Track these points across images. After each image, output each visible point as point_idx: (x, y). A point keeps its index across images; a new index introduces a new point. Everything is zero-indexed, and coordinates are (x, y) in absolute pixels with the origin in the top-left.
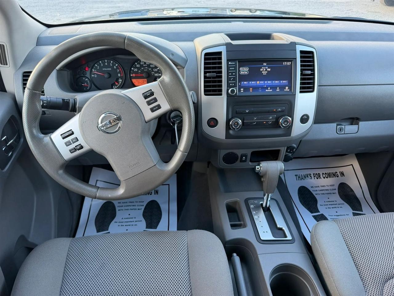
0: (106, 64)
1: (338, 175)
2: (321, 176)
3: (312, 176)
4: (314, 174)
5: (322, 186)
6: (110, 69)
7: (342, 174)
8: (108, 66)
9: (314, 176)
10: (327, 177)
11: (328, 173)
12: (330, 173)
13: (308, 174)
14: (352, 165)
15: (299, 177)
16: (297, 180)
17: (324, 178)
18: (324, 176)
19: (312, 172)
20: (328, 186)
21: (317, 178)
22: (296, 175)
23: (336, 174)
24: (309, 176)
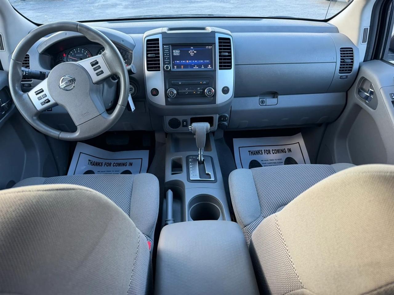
0: (79, 51)
1: (285, 151)
2: (271, 152)
3: (263, 152)
4: (265, 150)
5: (271, 160)
6: (82, 55)
7: (290, 150)
8: (80, 53)
9: (265, 152)
10: (276, 152)
11: (277, 150)
12: (279, 150)
13: (260, 150)
14: (299, 143)
15: (252, 153)
16: (250, 155)
17: (274, 153)
18: (274, 152)
19: (263, 149)
20: (276, 160)
21: (267, 154)
22: (249, 151)
23: (285, 150)
24: (260, 152)
